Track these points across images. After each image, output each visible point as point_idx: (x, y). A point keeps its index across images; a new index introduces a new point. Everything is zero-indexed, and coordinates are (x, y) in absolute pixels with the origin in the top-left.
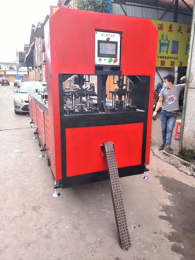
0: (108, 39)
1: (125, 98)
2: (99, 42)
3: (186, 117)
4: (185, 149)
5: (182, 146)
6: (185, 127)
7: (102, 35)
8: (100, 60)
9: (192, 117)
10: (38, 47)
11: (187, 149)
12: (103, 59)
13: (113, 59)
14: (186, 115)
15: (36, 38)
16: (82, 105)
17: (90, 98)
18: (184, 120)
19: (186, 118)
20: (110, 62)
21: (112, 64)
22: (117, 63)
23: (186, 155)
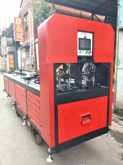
0: (85, 37)
1: (93, 79)
2: (80, 39)
3: (117, 87)
4: (118, 109)
5: (115, 107)
6: (117, 94)
7: (81, 34)
8: (80, 52)
9: (121, 88)
10: (3, 43)
11: (119, 109)
12: (82, 51)
13: (89, 51)
14: (117, 86)
15: (2, 38)
16: (66, 86)
17: (70, 80)
18: (116, 90)
19: (117, 89)
20: (86, 53)
21: (88, 55)
22: (91, 55)
23: (119, 113)
